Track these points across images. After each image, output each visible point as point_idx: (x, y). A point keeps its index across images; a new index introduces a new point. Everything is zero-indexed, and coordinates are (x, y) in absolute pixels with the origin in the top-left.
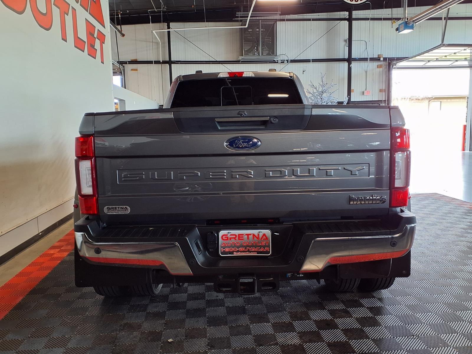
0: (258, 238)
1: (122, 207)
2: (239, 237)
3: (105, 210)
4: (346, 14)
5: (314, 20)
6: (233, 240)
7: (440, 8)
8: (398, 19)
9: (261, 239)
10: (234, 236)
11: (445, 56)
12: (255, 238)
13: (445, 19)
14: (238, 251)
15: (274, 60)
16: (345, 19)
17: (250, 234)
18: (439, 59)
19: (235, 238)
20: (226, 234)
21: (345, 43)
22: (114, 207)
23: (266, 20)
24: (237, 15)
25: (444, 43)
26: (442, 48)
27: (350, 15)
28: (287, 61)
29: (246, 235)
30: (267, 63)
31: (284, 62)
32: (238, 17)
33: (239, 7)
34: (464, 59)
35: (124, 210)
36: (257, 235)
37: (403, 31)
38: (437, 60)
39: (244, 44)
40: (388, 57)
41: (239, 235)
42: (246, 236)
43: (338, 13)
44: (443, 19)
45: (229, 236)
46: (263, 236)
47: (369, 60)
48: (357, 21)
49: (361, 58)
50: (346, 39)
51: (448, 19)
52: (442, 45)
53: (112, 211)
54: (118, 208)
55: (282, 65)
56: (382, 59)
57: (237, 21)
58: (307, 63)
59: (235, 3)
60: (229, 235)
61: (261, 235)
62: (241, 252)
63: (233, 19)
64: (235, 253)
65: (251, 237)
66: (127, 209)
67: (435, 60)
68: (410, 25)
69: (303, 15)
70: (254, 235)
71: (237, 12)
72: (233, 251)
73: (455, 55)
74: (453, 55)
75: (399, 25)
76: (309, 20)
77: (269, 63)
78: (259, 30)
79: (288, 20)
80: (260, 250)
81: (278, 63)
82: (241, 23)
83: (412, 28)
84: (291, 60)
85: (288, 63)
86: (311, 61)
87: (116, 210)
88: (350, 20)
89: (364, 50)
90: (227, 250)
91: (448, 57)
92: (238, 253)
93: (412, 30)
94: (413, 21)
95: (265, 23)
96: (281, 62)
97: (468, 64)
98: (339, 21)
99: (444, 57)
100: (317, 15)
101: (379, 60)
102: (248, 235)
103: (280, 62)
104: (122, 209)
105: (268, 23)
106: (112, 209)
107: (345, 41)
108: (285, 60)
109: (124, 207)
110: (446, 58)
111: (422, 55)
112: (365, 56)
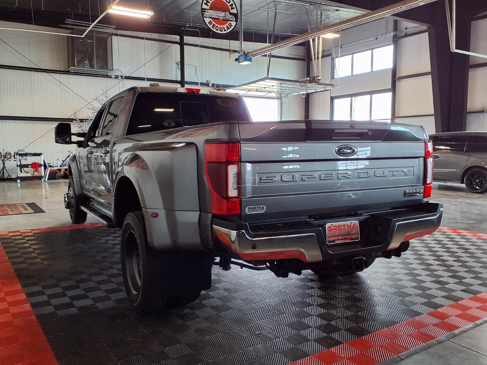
0: (350, 227)
1: (260, 206)
2: (338, 228)
3: (247, 210)
4: (177, 38)
5: (147, 39)
6: (335, 230)
7: (278, 47)
8: (235, 51)
9: (353, 228)
10: (335, 228)
11: (265, 88)
12: (349, 228)
13: (269, 57)
14: (338, 240)
15: (107, 74)
16: (176, 43)
17: (345, 225)
18: (258, 90)
19: (336, 229)
20: (330, 226)
21: (177, 65)
22: (254, 207)
23: (100, 32)
24: (65, 22)
25: (269, 77)
26: (266, 81)
27: (182, 39)
28: (121, 77)
29: (343, 225)
30: (100, 77)
31: (118, 78)
32: (66, 24)
33: (69, 13)
34: (276, 91)
35: (261, 209)
36: (350, 226)
37: (243, 62)
38: (257, 90)
39: (76, 55)
40: (216, 83)
41: (339, 226)
42: (343, 227)
43: (170, 36)
44: (268, 56)
45: (332, 228)
46: (353, 226)
47: (199, 84)
48: (188, 46)
49: (192, 81)
50: (177, 62)
51: (272, 57)
52: (266, 78)
53: (252, 211)
54: (257, 208)
55: (116, 81)
56: (210, 85)
57: (66, 28)
58: (141, 81)
59: (69, 10)
60: (332, 226)
61: (352, 225)
62: (340, 240)
63: (60, 25)
64: (336, 241)
65: (346, 227)
66: (264, 208)
67: (255, 90)
68: (249, 58)
69: (136, 32)
70: (348, 226)
71: (67, 19)
72: (335, 240)
73: (273, 87)
74: (271, 87)
75: (239, 56)
76: (143, 38)
77: (102, 77)
78: (93, 41)
79: (121, 35)
80: (352, 237)
81: (111, 77)
82: (70, 31)
83: (250, 60)
84: (125, 76)
85: (122, 79)
86: (146, 80)
87: (255, 210)
88: (182, 44)
89: (194, 74)
90: (332, 239)
91: (266, 89)
92: (338, 241)
93: (250, 62)
94: (252, 55)
95: (99, 35)
96: (115, 78)
97: (276, 96)
98: (170, 44)
99: (263, 89)
100: (150, 35)
101: (208, 85)
102: (344, 225)
103: (113, 77)
104: (260, 208)
105: (101, 35)
106: (252, 209)
107: (177, 64)
108: (119, 76)
109: (262, 206)
110: (264, 89)
111: (249, 85)
112: (195, 80)
